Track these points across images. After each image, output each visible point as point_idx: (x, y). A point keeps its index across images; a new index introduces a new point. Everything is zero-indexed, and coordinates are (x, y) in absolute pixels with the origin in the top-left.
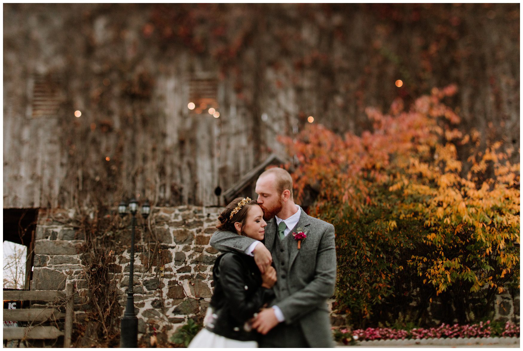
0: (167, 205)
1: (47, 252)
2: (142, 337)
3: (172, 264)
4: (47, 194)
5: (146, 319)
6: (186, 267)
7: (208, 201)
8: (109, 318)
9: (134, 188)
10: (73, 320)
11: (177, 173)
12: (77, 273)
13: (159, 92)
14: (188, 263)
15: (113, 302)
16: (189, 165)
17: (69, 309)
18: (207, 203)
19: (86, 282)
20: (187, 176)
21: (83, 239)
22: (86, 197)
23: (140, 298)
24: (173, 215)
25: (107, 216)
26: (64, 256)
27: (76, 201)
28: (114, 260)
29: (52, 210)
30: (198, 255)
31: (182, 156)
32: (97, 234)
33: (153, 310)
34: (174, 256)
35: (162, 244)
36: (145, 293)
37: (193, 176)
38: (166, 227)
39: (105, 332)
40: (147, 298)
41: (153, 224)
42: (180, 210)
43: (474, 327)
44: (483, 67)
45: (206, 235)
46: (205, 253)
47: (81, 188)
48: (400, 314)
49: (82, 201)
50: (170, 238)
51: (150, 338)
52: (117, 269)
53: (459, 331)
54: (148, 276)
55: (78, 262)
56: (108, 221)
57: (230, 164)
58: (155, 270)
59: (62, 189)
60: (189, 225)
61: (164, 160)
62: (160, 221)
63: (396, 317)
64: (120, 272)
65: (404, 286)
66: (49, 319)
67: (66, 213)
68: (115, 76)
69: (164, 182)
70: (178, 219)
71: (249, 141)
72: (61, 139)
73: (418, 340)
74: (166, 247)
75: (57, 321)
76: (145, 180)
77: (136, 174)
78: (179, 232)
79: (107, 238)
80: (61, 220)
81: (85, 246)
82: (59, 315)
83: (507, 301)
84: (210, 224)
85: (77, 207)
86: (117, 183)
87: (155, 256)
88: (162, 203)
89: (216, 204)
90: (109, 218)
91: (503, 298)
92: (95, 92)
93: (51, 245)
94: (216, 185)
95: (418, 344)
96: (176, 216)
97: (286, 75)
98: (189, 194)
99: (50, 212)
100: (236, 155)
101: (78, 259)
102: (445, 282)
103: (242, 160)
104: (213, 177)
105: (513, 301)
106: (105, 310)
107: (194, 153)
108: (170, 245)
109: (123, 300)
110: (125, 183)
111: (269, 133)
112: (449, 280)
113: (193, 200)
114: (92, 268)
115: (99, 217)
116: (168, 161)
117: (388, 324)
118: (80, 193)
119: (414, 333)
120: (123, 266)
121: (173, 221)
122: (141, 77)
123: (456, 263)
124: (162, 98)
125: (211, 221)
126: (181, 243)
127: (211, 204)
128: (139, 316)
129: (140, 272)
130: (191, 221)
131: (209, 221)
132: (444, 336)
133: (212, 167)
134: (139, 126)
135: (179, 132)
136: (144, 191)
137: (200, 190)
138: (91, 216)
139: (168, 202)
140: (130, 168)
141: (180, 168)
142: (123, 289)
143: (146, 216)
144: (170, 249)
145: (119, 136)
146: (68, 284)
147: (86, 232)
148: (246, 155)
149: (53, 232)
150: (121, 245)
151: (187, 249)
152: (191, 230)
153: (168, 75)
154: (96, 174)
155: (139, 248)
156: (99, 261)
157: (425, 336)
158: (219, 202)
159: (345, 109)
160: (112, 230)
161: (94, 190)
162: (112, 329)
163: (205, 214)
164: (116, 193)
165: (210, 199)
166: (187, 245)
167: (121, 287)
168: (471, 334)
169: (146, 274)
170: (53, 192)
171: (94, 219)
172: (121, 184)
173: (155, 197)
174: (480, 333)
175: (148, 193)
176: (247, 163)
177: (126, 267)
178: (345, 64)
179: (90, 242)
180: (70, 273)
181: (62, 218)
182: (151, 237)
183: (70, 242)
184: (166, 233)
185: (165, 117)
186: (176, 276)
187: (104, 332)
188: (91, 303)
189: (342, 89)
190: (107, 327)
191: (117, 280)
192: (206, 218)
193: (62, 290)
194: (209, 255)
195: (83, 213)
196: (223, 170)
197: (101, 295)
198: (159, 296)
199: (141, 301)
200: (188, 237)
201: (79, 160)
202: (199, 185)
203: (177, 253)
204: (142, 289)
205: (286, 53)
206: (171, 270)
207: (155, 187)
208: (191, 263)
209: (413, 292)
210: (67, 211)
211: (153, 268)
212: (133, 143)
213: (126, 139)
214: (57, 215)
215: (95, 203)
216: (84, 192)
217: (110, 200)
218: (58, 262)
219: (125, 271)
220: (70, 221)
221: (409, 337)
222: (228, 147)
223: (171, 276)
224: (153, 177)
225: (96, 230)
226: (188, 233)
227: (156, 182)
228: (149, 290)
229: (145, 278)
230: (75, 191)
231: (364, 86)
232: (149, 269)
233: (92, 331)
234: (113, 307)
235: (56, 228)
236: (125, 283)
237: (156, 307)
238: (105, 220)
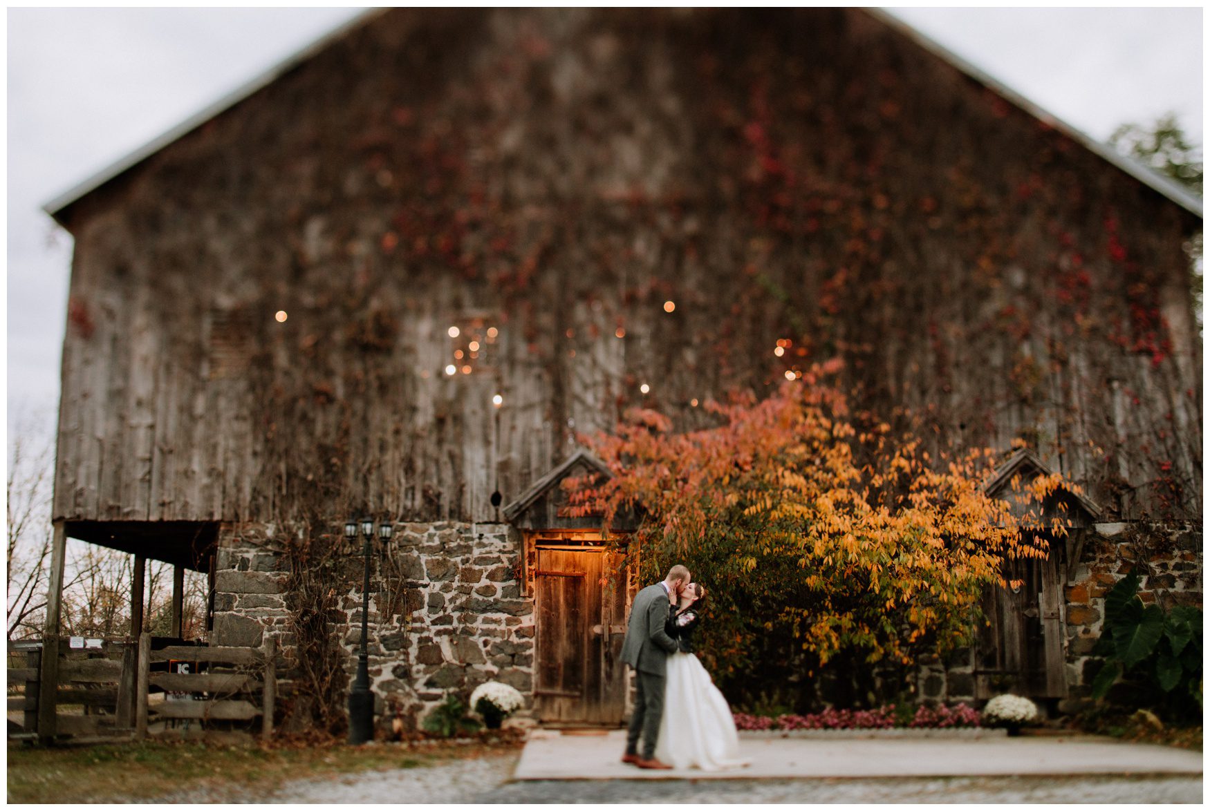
0: (417, 520)
1: (235, 588)
2: (379, 721)
3: (424, 612)
4: (233, 499)
5: (383, 694)
6: (445, 616)
7: (481, 514)
8: (329, 690)
9: (366, 493)
10: (275, 692)
11: (433, 469)
12: (279, 622)
13: (405, 341)
14: (449, 611)
15: (335, 667)
16: (452, 456)
17: (269, 675)
18: (479, 517)
19: (293, 637)
20: (448, 475)
21: (289, 570)
22: (291, 506)
23: (376, 662)
24: (426, 535)
25: (323, 536)
26: (260, 595)
27: (277, 511)
28: (336, 603)
29: (241, 524)
30: (464, 598)
31: (440, 442)
32: (309, 564)
33: (394, 680)
34: (426, 599)
35: (409, 580)
36: (383, 655)
37: (458, 474)
38: (415, 553)
39: (324, 712)
40: (385, 662)
41: (395, 549)
42: (436, 528)
43: (872, 715)
44: (919, 308)
45: (477, 568)
46: (475, 595)
47: (284, 491)
48: (763, 694)
49: (286, 512)
50: (421, 571)
51: (391, 722)
52: (341, 618)
53: (850, 719)
54: (387, 629)
55: (281, 605)
56: (327, 544)
57: (515, 455)
58: (398, 620)
59: (256, 492)
60: (450, 552)
61: (413, 447)
62: (406, 544)
63: (758, 698)
64: (345, 622)
65: (781, 651)
66: (240, 690)
67: (261, 529)
68: (336, 313)
69: (412, 483)
70: (433, 541)
71: (545, 420)
72: (254, 414)
73: (786, 731)
74: (416, 586)
75: (253, 693)
76: (382, 480)
77: (369, 471)
78: (435, 563)
79: (325, 569)
80: (254, 540)
81: (292, 581)
82: (255, 684)
83: (937, 674)
84: (483, 550)
85: (279, 521)
86: (340, 484)
87: (399, 598)
88: (409, 515)
89: (493, 519)
90: (327, 538)
91: (932, 670)
92: (306, 341)
93: (240, 579)
94: (493, 490)
95: (785, 737)
96: (431, 537)
97: (607, 313)
98: (451, 502)
99: (237, 527)
100: (524, 441)
101: (281, 601)
102: (830, 647)
103: (535, 449)
104: (488, 476)
105: (947, 675)
106: (322, 680)
107: (459, 440)
108: (421, 582)
109: (349, 665)
110: (352, 485)
111: (577, 407)
112: (836, 645)
113: (457, 513)
114: (302, 616)
115: (312, 537)
116: (419, 450)
117: (745, 708)
118: (283, 498)
119: (782, 722)
120: (350, 613)
121: (426, 544)
122: (378, 317)
123: (846, 621)
124: (410, 350)
125: (485, 546)
126: (437, 579)
127: (486, 519)
128: (374, 688)
129: (374, 622)
130: (453, 545)
131: (481, 545)
132: (826, 726)
133: (488, 459)
134: (373, 393)
135: (436, 404)
136: (381, 497)
137: (468, 496)
138: (301, 536)
139: (418, 515)
140: (361, 461)
141: (437, 462)
142: (349, 648)
143: (385, 540)
144: (421, 589)
145: (343, 411)
146: (267, 640)
147: (293, 559)
148: (541, 442)
149: (243, 558)
150: (346, 581)
151: (446, 588)
152: (452, 560)
153: (419, 312)
154: (308, 469)
155: (373, 586)
156: (312, 605)
157: (798, 726)
158: (497, 515)
159: (699, 371)
160: (332, 557)
161: (304, 494)
162: (333, 707)
163: (476, 535)
164: (338, 500)
165: (483, 511)
166: (447, 582)
167: (347, 644)
168: (866, 723)
169: (383, 625)
170: (241, 496)
171: (305, 540)
172: (346, 486)
173: (398, 506)
174: (879, 721)
175: (388, 500)
176: (542, 455)
177: (353, 615)
178: (701, 298)
179: (299, 575)
180: (269, 622)
181: (257, 538)
182: (393, 569)
183: (268, 574)
184: (415, 563)
185: (414, 381)
186: (428, 630)
187: (321, 711)
188: (302, 668)
189: (696, 340)
190: (326, 703)
191: (341, 634)
192: (477, 540)
193: (256, 647)
194: (480, 598)
195: (288, 529)
196: (504, 466)
197: (316, 656)
198: (403, 660)
199: (376, 667)
200: (449, 570)
201: (281, 446)
202: (467, 489)
203: (431, 595)
204: (378, 649)
205: (609, 278)
206: (422, 621)
207: (399, 492)
208: (453, 611)
209: (794, 660)
210: (263, 526)
211: (395, 616)
212: (365, 421)
213: (354, 414)
214: (248, 531)
215: (307, 515)
216: (290, 498)
217: (328, 511)
218: (251, 604)
219: (352, 620)
220: (268, 542)
221: (773, 727)
222: (513, 428)
223: (422, 630)
224: (395, 475)
225: (308, 557)
226: (449, 564)
227: (400, 484)
228: (388, 649)
229: (383, 632)
230: (274, 496)
231: (730, 334)
232: (389, 620)
233: (304, 709)
234: (335, 674)
235: (247, 552)
236: (352, 639)
237: (400, 677)
238: (322, 541)
